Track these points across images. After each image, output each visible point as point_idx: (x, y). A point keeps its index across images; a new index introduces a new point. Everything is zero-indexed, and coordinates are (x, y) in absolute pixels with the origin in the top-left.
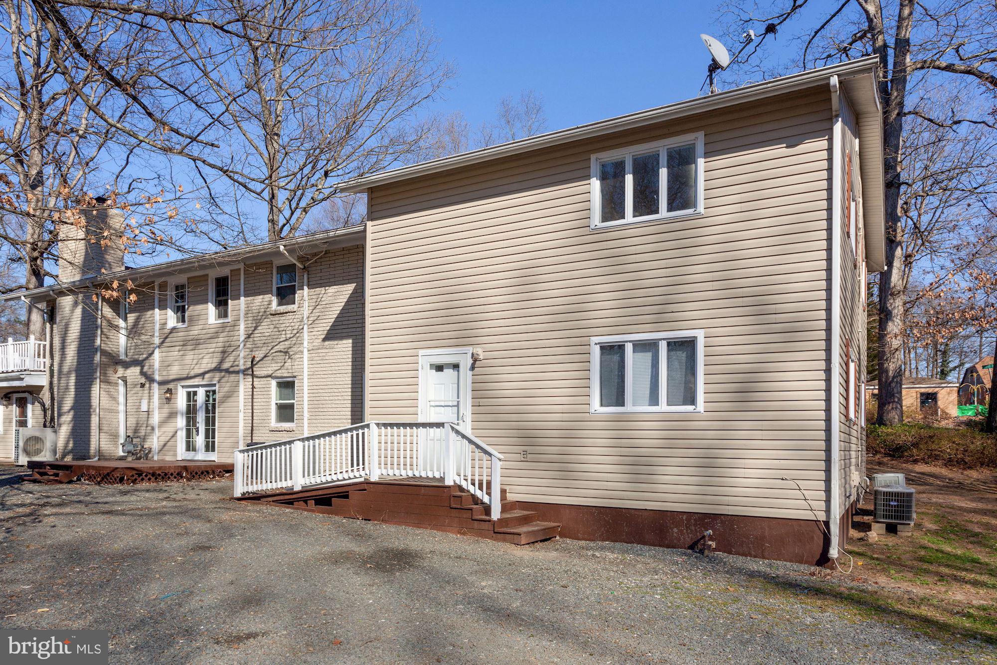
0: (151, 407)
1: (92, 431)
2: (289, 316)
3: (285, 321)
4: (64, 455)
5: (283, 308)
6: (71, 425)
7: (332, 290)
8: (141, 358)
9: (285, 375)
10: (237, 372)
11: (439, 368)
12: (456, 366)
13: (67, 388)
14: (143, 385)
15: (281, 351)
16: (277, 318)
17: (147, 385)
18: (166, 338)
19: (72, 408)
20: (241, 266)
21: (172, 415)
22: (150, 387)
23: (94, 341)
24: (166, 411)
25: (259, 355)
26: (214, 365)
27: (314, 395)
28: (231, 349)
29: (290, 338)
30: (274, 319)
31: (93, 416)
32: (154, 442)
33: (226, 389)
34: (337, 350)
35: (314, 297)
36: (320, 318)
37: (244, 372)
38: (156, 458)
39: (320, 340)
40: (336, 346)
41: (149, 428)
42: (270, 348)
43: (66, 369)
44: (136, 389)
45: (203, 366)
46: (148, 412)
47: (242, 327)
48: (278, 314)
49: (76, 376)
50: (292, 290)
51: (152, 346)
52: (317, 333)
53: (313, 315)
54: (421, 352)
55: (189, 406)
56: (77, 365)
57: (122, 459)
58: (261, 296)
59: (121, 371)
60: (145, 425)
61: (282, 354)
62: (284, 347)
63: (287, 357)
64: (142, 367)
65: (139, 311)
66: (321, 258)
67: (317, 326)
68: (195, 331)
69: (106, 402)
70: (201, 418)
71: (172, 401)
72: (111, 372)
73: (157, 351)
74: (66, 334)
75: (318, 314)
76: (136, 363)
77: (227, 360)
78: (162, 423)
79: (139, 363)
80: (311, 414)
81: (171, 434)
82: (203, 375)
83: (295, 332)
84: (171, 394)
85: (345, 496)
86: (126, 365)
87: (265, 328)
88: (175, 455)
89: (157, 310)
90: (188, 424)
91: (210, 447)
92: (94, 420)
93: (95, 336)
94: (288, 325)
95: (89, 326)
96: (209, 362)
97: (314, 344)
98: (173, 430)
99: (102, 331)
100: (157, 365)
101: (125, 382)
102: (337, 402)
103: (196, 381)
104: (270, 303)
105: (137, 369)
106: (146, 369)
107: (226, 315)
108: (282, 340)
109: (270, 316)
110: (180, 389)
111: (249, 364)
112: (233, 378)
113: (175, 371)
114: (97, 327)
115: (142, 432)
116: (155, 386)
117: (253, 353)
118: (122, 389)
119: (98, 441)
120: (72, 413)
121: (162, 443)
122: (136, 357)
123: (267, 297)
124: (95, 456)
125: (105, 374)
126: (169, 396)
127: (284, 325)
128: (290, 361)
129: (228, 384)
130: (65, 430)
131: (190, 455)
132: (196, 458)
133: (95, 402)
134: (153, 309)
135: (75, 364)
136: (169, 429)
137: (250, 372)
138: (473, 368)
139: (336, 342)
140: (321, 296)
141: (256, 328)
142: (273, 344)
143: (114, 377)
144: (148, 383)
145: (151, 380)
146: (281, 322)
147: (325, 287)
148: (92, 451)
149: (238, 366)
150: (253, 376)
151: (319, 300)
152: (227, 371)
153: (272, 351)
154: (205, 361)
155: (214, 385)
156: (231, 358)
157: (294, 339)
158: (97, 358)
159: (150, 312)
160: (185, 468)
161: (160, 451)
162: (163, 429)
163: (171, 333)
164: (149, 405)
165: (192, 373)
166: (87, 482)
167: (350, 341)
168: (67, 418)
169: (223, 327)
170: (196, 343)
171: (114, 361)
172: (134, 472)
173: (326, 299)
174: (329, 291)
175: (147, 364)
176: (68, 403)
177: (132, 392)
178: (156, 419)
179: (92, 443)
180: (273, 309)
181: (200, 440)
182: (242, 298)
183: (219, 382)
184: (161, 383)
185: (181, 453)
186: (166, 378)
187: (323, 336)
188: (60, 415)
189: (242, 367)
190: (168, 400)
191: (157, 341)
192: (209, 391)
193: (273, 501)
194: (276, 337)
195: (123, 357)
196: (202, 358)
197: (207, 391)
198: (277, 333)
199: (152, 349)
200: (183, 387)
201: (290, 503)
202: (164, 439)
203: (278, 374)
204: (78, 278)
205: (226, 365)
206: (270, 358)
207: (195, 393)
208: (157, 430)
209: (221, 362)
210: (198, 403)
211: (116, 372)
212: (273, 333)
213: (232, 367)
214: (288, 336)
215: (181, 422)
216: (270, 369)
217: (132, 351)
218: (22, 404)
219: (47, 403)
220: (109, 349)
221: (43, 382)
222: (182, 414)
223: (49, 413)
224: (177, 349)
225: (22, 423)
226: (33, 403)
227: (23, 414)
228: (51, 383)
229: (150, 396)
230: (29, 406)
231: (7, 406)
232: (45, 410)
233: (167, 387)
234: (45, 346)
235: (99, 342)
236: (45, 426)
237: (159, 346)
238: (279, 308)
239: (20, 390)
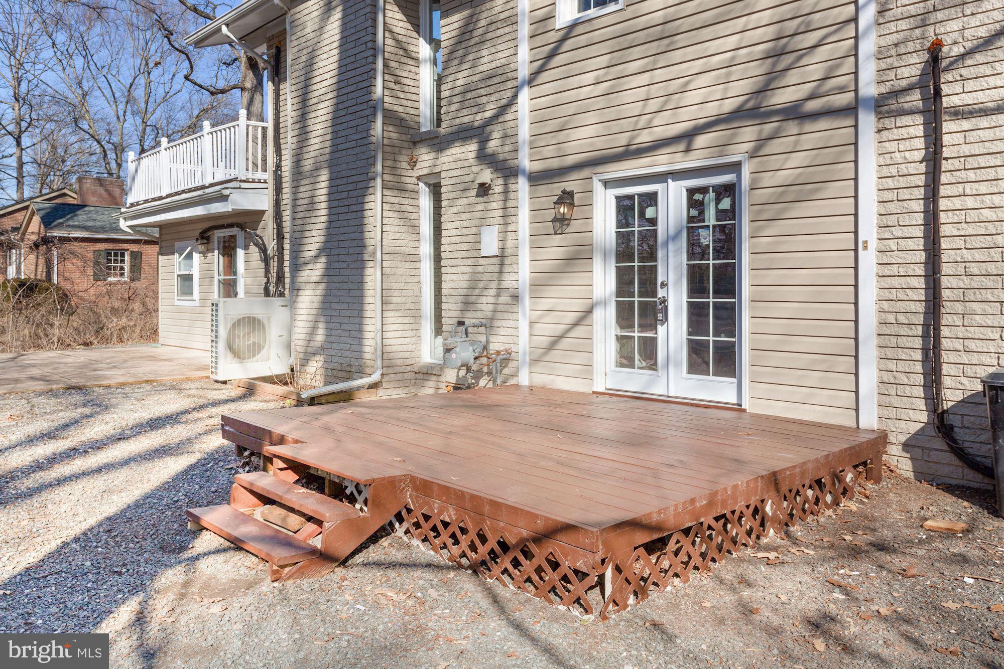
0: (509, 243)
1: (367, 307)
4: (307, 358)
6: (319, 292)
8: (480, 119)
10: (849, 111)
13: (312, 204)
14: (484, 190)
17: (498, 189)
18: (552, 55)
19: (322, 251)
22: (506, 192)
23: (368, 89)
25: (959, 32)
26: (729, 105)
31: (368, 271)
32: (519, 334)
33: (783, 177)
37: (884, 106)
38: (524, 378)
41: (503, 299)
43: (308, 165)
44: (464, 201)
45: (684, 114)
46: (502, 257)
49: (331, 180)
51: (510, 84)
55: (624, 239)
56: (332, 153)
59: (426, 159)
60: (492, 292)
64: (484, 142)
65: (471, 4)
69: (394, 227)
70: (672, 269)
71: (575, 225)
72: (405, 165)
73: (525, 95)
74: (306, 86)
76: (463, 134)
77: (793, 77)
78: (537, 286)
81: (571, 317)
82: (688, 137)
84: (572, 205)
86: (440, 143)
90: (625, 286)
92: (373, 278)
93: (371, 75)
96: (709, 97)
98: (580, 305)
99: (386, 66)
100: (524, 132)
101: (436, 190)
103: (661, 162)
105: (472, 147)
106: (493, 145)
110: (598, 187)
112: (820, 133)
113: (584, 139)
114: (375, 57)
115: (486, 303)
116: (522, 185)
117: (932, 33)
118: (425, 202)
119: (380, 332)
120: (321, 264)
121: (545, 341)
122: (466, 120)
124: (375, 367)
125: (393, 170)
126: (564, 213)
129: (797, 159)
130: (307, 302)
131: (635, 381)
133: (373, 236)
135: (327, 150)
137: (915, 99)
143: (410, 178)
144: (500, 181)
145: (509, 172)
148: (367, 356)
149: (842, 90)
152: (794, 113)
154: (694, 95)
155: (736, 167)
156: (813, 67)
158: (378, 129)
161: (535, 361)
162: (547, 304)
164: (504, 240)
165: (645, 137)
168: (313, 273)
175: (495, 135)
176: (315, 240)
177: (455, 210)
178: (522, 274)
179: (367, 335)
181: (671, 336)
183: (753, 155)
184: (535, 179)
185: (606, 373)
186: (555, 163)
188: (296, 267)
189: (871, 90)
190: (561, 222)
191: (523, 61)
192: (704, 190)
195: (426, 126)
197: (691, 192)
199: (509, 94)
200: (606, 184)
202: (548, 329)
205: (782, 97)
207: (651, 199)
208: (527, 301)
209: (763, 91)
210: (661, 228)
211: (413, 164)
213: (812, 97)
215: (602, 282)
217: (454, 107)
218: (228, 250)
219: (271, 245)
220: (400, 109)
221: (263, 201)
222: (605, 255)
223: (274, 264)
224: (590, 78)
225: (229, 288)
226: (246, 248)
227: (231, 267)
228: (277, 203)
229: (507, 215)
230: (240, 253)
231: (204, 254)
232: (266, 260)
233: (557, 188)
234: (264, 129)
235: (379, 89)
236: (267, 293)
237: (531, 81)
239: (224, 222)
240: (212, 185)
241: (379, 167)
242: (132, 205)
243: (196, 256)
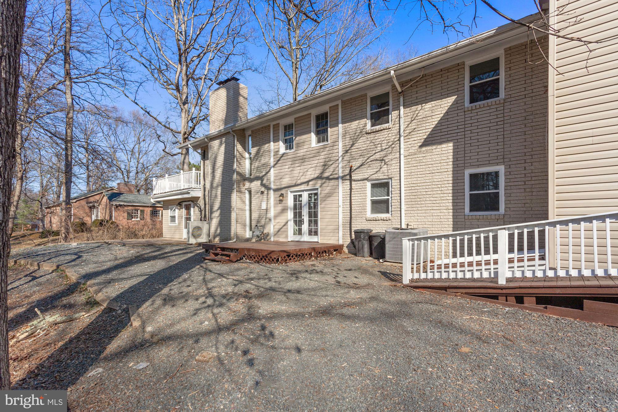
0: (269, 206)
1: (232, 223)
2: (385, 132)
3: (380, 137)
4: (215, 237)
5: (377, 128)
6: (218, 219)
7: (428, 106)
8: (261, 175)
9: (381, 178)
10: (337, 179)
13: (216, 196)
14: (262, 193)
15: (377, 160)
16: (372, 135)
17: (266, 192)
18: (279, 160)
19: (219, 208)
20: (339, 102)
21: (284, 210)
22: (268, 193)
23: (232, 166)
24: (280, 207)
25: (355, 164)
26: (316, 176)
27: (411, 191)
28: (331, 163)
29: (386, 149)
30: (369, 137)
31: (232, 213)
32: (271, 229)
33: (326, 192)
34: (435, 153)
35: (409, 114)
36: (416, 130)
37: (343, 178)
38: (272, 239)
39: (417, 148)
40: (434, 151)
41: (267, 220)
42: (366, 159)
43: (215, 185)
44: (258, 195)
45: (307, 177)
46: (267, 209)
47: (341, 144)
48: (373, 132)
49: (221, 189)
50: (387, 113)
51: (269, 167)
52: (413, 142)
53: (408, 128)
55: (295, 205)
56: (222, 182)
57: (248, 240)
58: (357, 122)
59: (247, 184)
60: (264, 218)
61: (378, 162)
62: (379, 156)
63: (383, 164)
64: (262, 181)
65: (259, 145)
66: (417, 82)
67: (413, 136)
68: (302, 152)
69: (240, 204)
70: (305, 212)
71: (284, 202)
72: (242, 186)
73: (272, 170)
74: (214, 164)
75: (415, 127)
76: (257, 178)
77: (328, 171)
78: (276, 217)
79: (261, 178)
80: (408, 206)
81: (283, 224)
82: (308, 182)
83: (391, 143)
84: (283, 197)
86: (251, 180)
87: (362, 143)
88: (287, 237)
89: (272, 143)
90: (295, 216)
91: (313, 232)
92: (233, 215)
93: (233, 162)
94: (383, 139)
95: (230, 157)
96: (312, 173)
97: (410, 151)
98: (285, 221)
99: (237, 160)
100: (272, 179)
101: (250, 192)
102: (436, 196)
103: (303, 187)
104: (365, 125)
105: (259, 182)
106: (264, 182)
107: (325, 139)
108: (377, 151)
109: (366, 135)
110: (289, 193)
111: (347, 171)
112: (332, 183)
113: (286, 181)
114: (234, 157)
115: (263, 221)
116: (272, 192)
117: (351, 164)
118: (247, 195)
119: (236, 229)
120: (219, 212)
121: (277, 230)
122: (258, 175)
123: (363, 121)
124: (234, 239)
125: (239, 187)
126: (281, 199)
127: (379, 140)
128: (385, 166)
129: (329, 188)
130: (215, 222)
131: (297, 238)
132: (302, 240)
133: (233, 204)
134: (269, 142)
135: (221, 181)
136: (281, 220)
137: (348, 177)
139: (434, 147)
140: (417, 112)
141: (352, 145)
142: (368, 155)
143: (243, 189)
144: (266, 191)
145: (268, 188)
146: (376, 138)
147: (422, 104)
148: (232, 235)
149: (336, 174)
150: (351, 180)
151: (415, 115)
152: (328, 178)
153: (368, 161)
154: (309, 173)
155: (317, 189)
156: (331, 169)
157: (390, 149)
158: (235, 176)
159: (267, 145)
161: (275, 235)
162: (277, 221)
163: (281, 157)
164: (267, 205)
165: (299, 182)
166: (248, 260)
167: (451, 144)
168: (216, 214)
169: (324, 147)
170: (303, 160)
171: (244, 178)
173: (422, 114)
174: (426, 107)
175: (265, 179)
176: (217, 205)
177: (255, 197)
178: (272, 214)
179: (232, 230)
180: (368, 129)
181: (305, 227)
182: (340, 125)
183: (321, 187)
184: (275, 190)
185: (291, 236)
186: (279, 187)
187: (421, 144)
188: (210, 213)
189: (341, 175)
190: (281, 201)
191: (272, 161)
192: (312, 194)
193: (465, 293)
194: (372, 150)
195: (247, 176)
196: (307, 171)
197: (309, 194)
198: (373, 147)
199: (269, 169)
200: (291, 192)
201: (495, 297)
202: (278, 227)
203: (374, 177)
204: (222, 128)
205: (326, 175)
206: (366, 166)
207: (300, 196)
208: (273, 220)
209: (322, 173)
210: (303, 202)
211: (244, 185)
212: (368, 147)
213: (331, 175)
214: (384, 148)
215: (290, 215)
216: (366, 174)
217: (255, 171)
218: (188, 208)
219: (203, 207)
220: (240, 171)
221: (199, 194)
222: (291, 210)
223: (203, 212)
224: (287, 167)
225: (188, 219)
226: (194, 207)
227: (188, 213)
228: (204, 195)
229: (268, 200)
230: (192, 209)
231: (179, 209)
232: (201, 211)
233: (280, 193)
234: (200, 174)
235: (235, 166)
236: (201, 220)
237: (274, 167)
238: (373, 128)
239: (187, 200)
240: (183, 189)
241: (235, 186)
242: (155, 195)
243: (177, 210)
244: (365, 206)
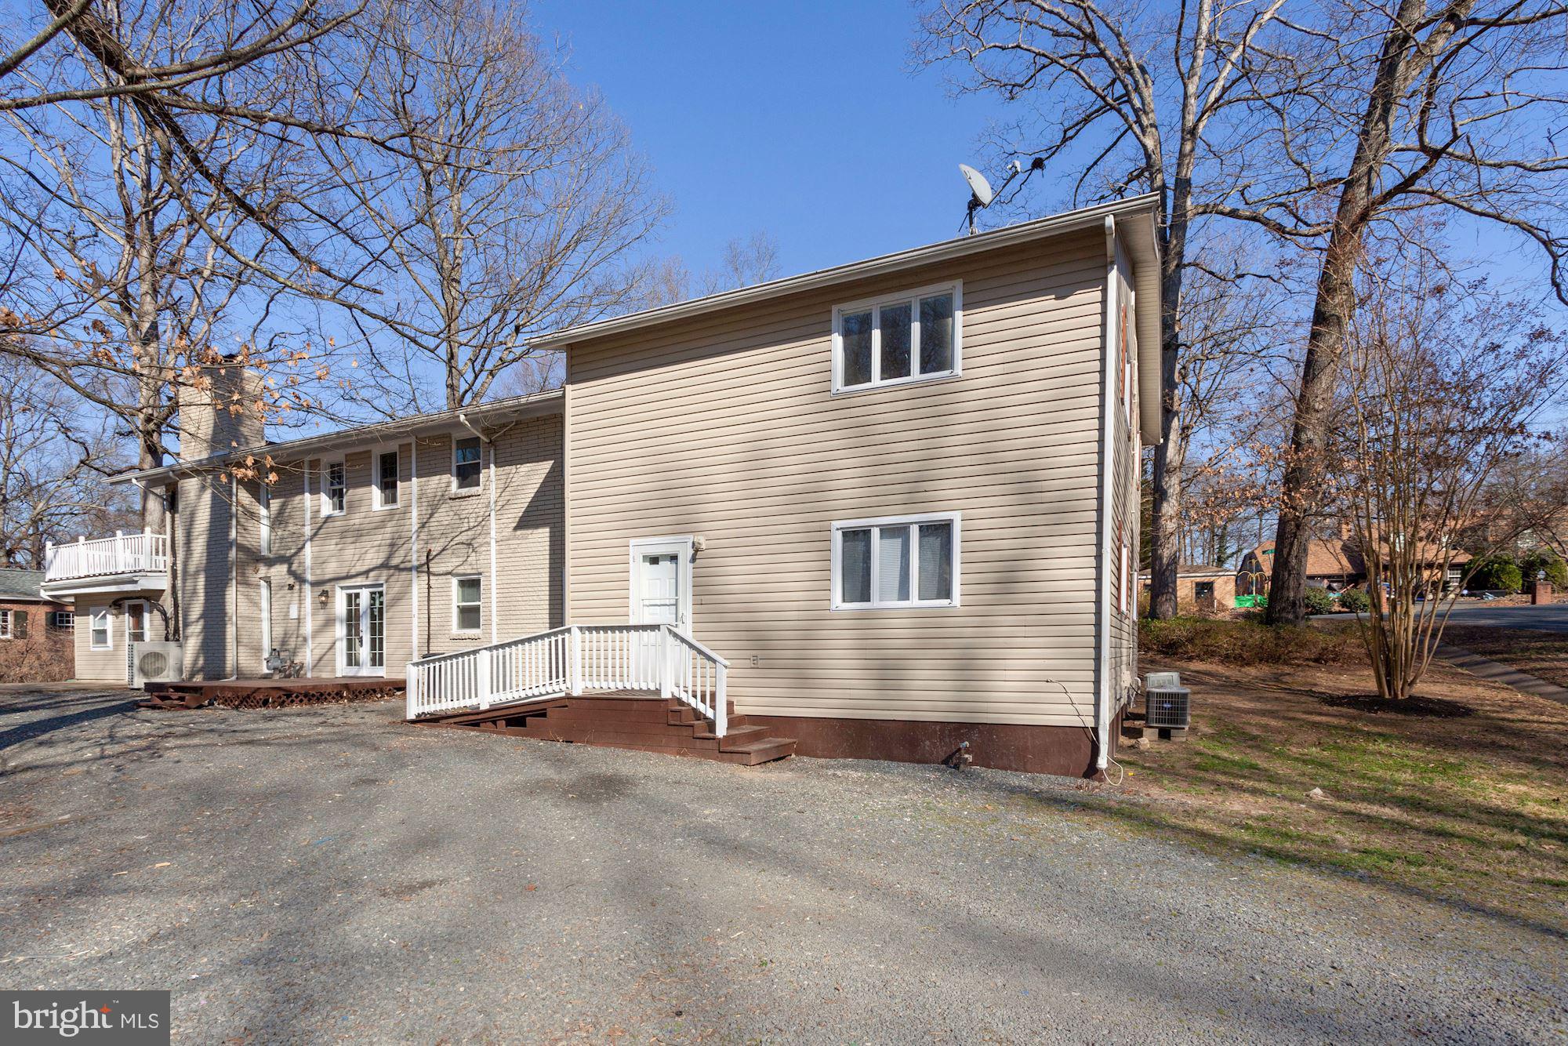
0: (302, 613)
1: (228, 644)
2: (472, 501)
3: (467, 507)
4: (192, 675)
5: (465, 491)
6: (200, 637)
7: (525, 468)
8: (289, 553)
9: (469, 572)
10: (410, 569)
11: (654, 560)
12: (674, 558)
13: (194, 592)
14: (291, 587)
15: (463, 543)
16: (457, 503)
17: (297, 587)
18: (320, 528)
19: (203, 616)
20: (412, 440)
21: (329, 622)
22: (300, 589)
23: (227, 533)
24: (321, 617)
25: (436, 548)
26: (380, 562)
27: (504, 595)
28: (401, 541)
29: (474, 527)
30: (454, 504)
31: (229, 626)
32: (307, 656)
33: (396, 590)
34: (531, 540)
35: (503, 477)
36: (510, 502)
37: (418, 568)
38: (309, 675)
39: (511, 529)
40: (530, 536)
41: (300, 639)
42: (449, 539)
43: (192, 568)
44: (282, 591)
45: (367, 562)
46: (299, 619)
47: (415, 513)
48: (459, 498)
49: (206, 577)
50: (476, 469)
51: (302, 539)
52: (507, 521)
53: (501, 499)
54: (633, 542)
55: (349, 612)
56: (207, 563)
57: (266, 677)
58: (438, 477)
59: (263, 570)
60: (295, 636)
61: (465, 546)
62: (466, 537)
63: (471, 550)
64: (290, 565)
65: (284, 496)
66: (511, 430)
67: (507, 512)
68: (356, 519)
69: (244, 608)
70: (365, 625)
71: (329, 605)
72: (250, 572)
73: (308, 545)
74: (190, 525)
75: (508, 498)
76: (281, 559)
77: (397, 555)
78: (316, 633)
79: (287, 560)
80: (501, 618)
81: (328, 646)
82: (366, 573)
83: (480, 519)
84: (327, 597)
85: (542, 714)
86: (270, 562)
87: (443, 515)
88: (334, 671)
89: (307, 495)
90: (349, 633)
91: (377, 660)
92: (231, 631)
93: (229, 527)
94: (471, 511)
95: (221, 515)
96: (374, 558)
97: (504, 534)
98: (331, 641)
99: (238, 522)
100: (308, 562)
101: (269, 583)
102: (533, 603)
103: (359, 581)
104: (449, 484)
105: (284, 568)
106: (294, 567)
107: (394, 501)
108: (464, 529)
109: (449, 502)
110: (338, 590)
111: (424, 559)
112: (404, 575)
113: (332, 569)
114: (231, 517)
115: (292, 644)
116: (307, 587)
117: (429, 546)
118: (264, 592)
119: (235, 656)
120: (201, 622)
121: (317, 657)
122: (283, 552)
123: (446, 477)
124: (232, 675)
125: (243, 574)
126: (324, 599)
127: (466, 511)
128: (474, 554)
129: (398, 584)
130: (193, 644)
131: (352, 671)
132: (360, 675)
133: (230, 608)
134: (303, 493)
135: (204, 562)
136: (325, 639)
137: (425, 568)
138: (694, 559)
139: (530, 531)
140: (511, 475)
141: (431, 515)
142: (453, 534)
143: (254, 578)
144: (298, 584)
145: (301, 580)
146: (462, 507)
147: (517, 465)
148: (228, 669)
149: (409, 561)
150: (429, 573)
151: (509, 480)
152: (397, 568)
153: (452, 543)
154: (369, 556)
155: (381, 585)
156: (402, 552)
157: (479, 528)
158: (233, 554)
159: (298, 498)
160: (347, 686)
161: (315, 666)
162: (318, 640)
163: (325, 522)
164: (300, 611)
165: (353, 572)
166: (222, 706)
167: (548, 530)
168: (196, 629)
169: (392, 514)
170: (359, 534)
171: (254, 557)
172: (281, 693)
173: (516, 480)
174: (522, 469)
175: (296, 561)
176: (197, 610)
177: (278, 595)
178: (308, 628)
179: (228, 658)
180: (453, 492)
181: (364, 652)
182: (414, 480)
183: (387, 581)
184: (314, 584)
185: (341, 669)
186: (320, 578)
187: (514, 525)
188: (186, 625)
189: (415, 563)
190: (324, 604)
191: (308, 531)
192: (375, 593)
193: (455, 723)
194: (456, 526)
195: (265, 553)
196: (366, 553)
197: (372, 593)
198: (458, 521)
199: (302, 542)
200: (342, 588)
201: (475, 724)
202: (318, 652)
203: (461, 570)
204: (205, 455)
205: (395, 562)
206: (449, 551)
207: (357, 596)
208: (310, 641)
209: (389, 557)
210: (361, 607)
211: (258, 572)
212: (453, 522)
213: (403, 562)
214: (472, 524)
215: (340, 631)
216: (450, 564)
217: (277, 545)
218: (137, 612)
219: (170, 611)
220: (246, 543)
221: (163, 583)
222: (342, 621)
223: (172, 623)
224: (334, 542)
225: (138, 637)
226: (151, 612)
227: (139, 624)
228: (174, 587)
229: (301, 601)
230: (146, 616)
231: (116, 616)
232: (166, 620)
233: (321, 588)
234: (164, 541)
235: (233, 535)
236: (167, 639)
237: (311, 539)
238: (460, 490)
239: (134, 595)
240: (125, 573)
241: (234, 574)
242: (50, 581)
243: (110, 618)
244: (449, 617)
